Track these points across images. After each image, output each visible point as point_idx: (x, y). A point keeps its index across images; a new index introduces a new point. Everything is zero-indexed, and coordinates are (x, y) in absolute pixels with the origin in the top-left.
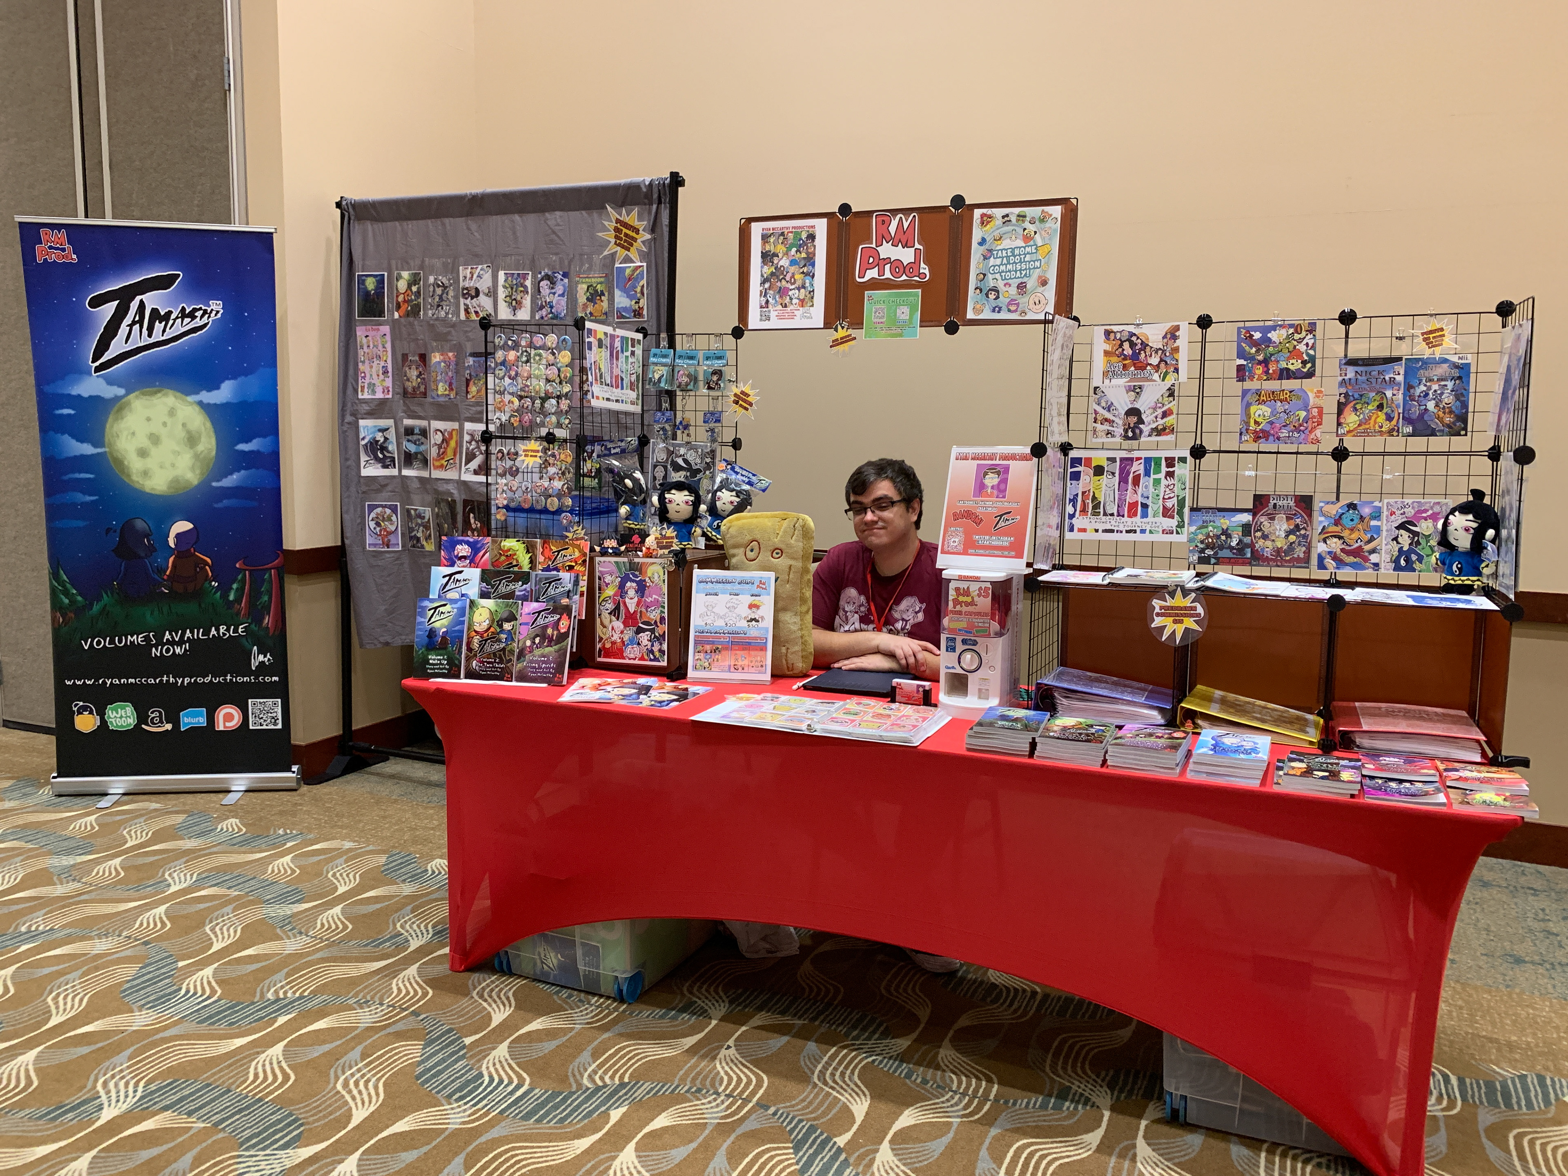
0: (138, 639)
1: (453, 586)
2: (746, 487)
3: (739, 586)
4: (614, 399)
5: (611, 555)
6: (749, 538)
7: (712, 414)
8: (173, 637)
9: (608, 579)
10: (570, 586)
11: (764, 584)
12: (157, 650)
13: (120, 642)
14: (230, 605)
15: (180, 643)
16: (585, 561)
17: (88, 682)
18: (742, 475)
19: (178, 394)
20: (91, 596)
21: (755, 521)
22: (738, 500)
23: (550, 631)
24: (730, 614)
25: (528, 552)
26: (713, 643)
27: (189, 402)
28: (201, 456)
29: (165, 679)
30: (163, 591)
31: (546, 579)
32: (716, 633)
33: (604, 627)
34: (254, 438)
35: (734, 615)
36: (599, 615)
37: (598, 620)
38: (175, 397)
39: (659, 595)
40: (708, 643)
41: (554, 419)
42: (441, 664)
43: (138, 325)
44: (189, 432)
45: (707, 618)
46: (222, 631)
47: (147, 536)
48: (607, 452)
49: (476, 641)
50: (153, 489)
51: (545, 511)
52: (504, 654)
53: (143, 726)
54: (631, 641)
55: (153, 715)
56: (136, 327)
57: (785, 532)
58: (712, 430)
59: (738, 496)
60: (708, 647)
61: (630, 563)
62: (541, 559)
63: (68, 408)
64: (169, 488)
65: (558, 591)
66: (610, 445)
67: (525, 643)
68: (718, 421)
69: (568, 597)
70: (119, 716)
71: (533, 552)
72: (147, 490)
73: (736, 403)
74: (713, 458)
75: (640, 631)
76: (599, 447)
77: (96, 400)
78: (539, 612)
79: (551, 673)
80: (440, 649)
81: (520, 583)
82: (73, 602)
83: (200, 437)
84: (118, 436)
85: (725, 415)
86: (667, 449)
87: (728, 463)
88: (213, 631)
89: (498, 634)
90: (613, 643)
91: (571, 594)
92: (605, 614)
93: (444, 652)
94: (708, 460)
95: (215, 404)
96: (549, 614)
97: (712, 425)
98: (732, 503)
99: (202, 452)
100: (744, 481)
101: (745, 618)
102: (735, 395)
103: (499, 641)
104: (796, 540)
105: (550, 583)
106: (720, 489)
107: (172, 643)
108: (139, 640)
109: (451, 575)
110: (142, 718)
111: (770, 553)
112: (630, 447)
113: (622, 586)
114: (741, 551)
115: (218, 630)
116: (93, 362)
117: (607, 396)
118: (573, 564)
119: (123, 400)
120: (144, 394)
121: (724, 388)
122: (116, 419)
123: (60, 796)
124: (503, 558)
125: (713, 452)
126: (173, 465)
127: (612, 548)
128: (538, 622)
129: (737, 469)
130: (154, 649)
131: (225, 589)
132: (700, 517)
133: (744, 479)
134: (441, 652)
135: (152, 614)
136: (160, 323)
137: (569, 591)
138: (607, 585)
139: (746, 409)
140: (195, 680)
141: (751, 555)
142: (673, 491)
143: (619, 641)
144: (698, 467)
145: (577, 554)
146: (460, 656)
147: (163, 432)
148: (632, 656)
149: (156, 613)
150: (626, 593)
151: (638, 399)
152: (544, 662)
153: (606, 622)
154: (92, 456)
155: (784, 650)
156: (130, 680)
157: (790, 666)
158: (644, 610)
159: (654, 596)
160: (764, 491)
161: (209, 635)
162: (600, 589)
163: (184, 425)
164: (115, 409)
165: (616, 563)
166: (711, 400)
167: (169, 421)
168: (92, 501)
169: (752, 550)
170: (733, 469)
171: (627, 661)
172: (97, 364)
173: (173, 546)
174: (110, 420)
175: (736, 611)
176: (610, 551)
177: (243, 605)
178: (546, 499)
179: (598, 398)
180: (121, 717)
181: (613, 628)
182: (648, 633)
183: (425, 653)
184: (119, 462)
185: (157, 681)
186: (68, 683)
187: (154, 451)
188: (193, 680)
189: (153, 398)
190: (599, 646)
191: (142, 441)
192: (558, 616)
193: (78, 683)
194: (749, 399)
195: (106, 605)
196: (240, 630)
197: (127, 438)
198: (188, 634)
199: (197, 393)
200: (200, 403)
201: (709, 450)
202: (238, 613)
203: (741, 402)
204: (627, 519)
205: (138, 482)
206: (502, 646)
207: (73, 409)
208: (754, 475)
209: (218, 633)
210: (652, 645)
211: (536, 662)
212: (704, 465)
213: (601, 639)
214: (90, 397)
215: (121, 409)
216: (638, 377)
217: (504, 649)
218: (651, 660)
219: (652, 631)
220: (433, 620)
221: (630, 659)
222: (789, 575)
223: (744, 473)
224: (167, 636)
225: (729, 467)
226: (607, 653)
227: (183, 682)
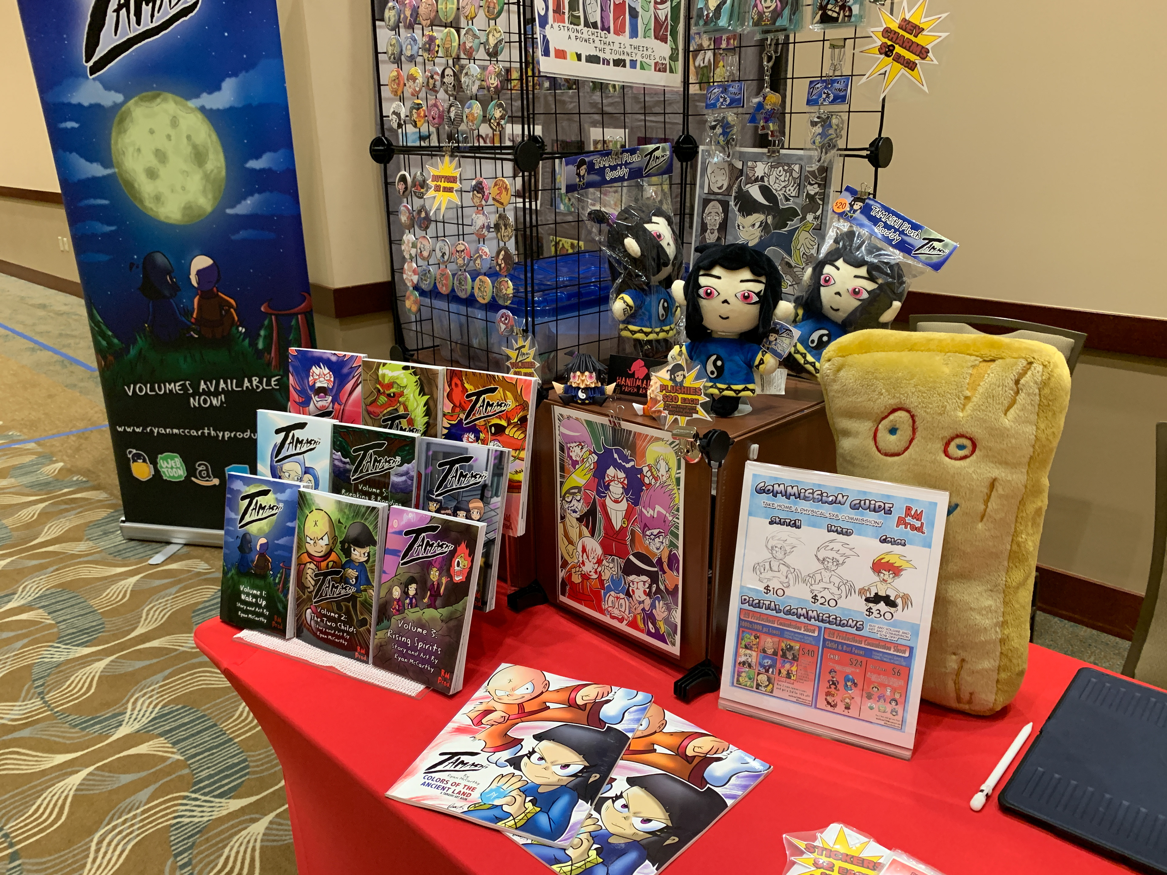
0: (175, 387)
1: (292, 451)
2: (896, 256)
3: (853, 514)
4: (611, 57)
5: (582, 405)
6: (887, 401)
7: (828, 82)
8: (208, 387)
9: (576, 453)
10: (486, 476)
11: (918, 516)
12: (195, 400)
13: (160, 389)
14: (259, 354)
15: (216, 394)
16: (523, 420)
17: (137, 430)
18: (887, 227)
19: (178, 99)
20: (128, 341)
21: (906, 357)
22: (870, 286)
23: (434, 575)
24: (826, 575)
25: (422, 392)
26: (781, 634)
27: (191, 108)
28: (212, 176)
29: (206, 431)
30: (192, 336)
31: (446, 455)
32: (789, 612)
33: (571, 542)
34: (264, 152)
35: (837, 581)
36: (563, 518)
37: (560, 527)
38: (176, 103)
39: (669, 509)
40: (771, 632)
41: (477, 108)
42: (257, 605)
43: (124, 10)
44: (195, 147)
45: (769, 574)
46: (255, 383)
47: (169, 273)
48: (595, 178)
49: (309, 571)
50: (167, 217)
51: (471, 301)
52: (354, 606)
53: (193, 479)
54: (616, 583)
55: (200, 469)
56: (124, 11)
57: (990, 396)
58: (825, 122)
59: (871, 278)
60: (769, 643)
61: (614, 430)
62: (445, 406)
63: (71, 120)
64: (183, 215)
65: (465, 482)
66: (600, 162)
67: (390, 591)
68: (840, 98)
69: (482, 498)
70: (169, 466)
71: (431, 394)
72: (162, 218)
73: (887, 51)
74: (824, 184)
75: (629, 569)
76: (572, 168)
77: (97, 107)
78: (418, 532)
79: (432, 665)
80: (256, 576)
81: (398, 459)
82: (110, 344)
83: (207, 150)
84: (124, 153)
85: (859, 83)
86: (731, 165)
87: (857, 196)
88: (246, 383)
89: (343, 567)
90: (585, 577)
91: (488, 494)
92: (572, 519)
93: (261, 583)
94: (813, 190)
95: (218, 110)
96: (435, 538)
97: (826, 108)
98: (855, 292)
99: (212, 171)
100: (889, 241)
101: (862, 592)
102: (887, 32)
103: (345, 580)
104: (1017, 420)
105: (452, 464)
106: (831, 259)
107: (208, 393)
108: (177, 388)
109: (288, 429)
110: (191, 471)
111: (940, 446)
112: (653, 164)
113: (599, 471)
114: (865, 427)
115: (250, 381)
116: (87, 61)
117: (587, 50)
118: (504, 423)
119: (123, 109)
120: (142, 100)
121: (861, 17)
122: (119, 133)
123: (131, 540)
124: (383, 399)
125: (825, 171)
126: (183, 188)
127: (586, 390)
128: (414, 554)
129: (877, 211)
130: (192, 400)
131: (252, 335)
132: (776, 332)
133: (891, 235)
134: (258, 582)
135: (185, 360)
136: (147, 5)
137: (484, 486)
138: (575, 463)
139: (911, 66)
140: (235, 435)
141: (890, 441)
142: (717, 271)
143: (595, 576)
144: (790, 204)
145: (511, 403)
146: (286, 595)
147: (168, 147)
148: (616, 612)
149: (189, 359)
150: (607, 488)
151: (673, 58)
152: (422, 638)
153: (574, 533)
154: (104, 177)
155: (952, 663)
156: (175, 431)
157: (965, 696)
158: (638, 530)
159: (658, 508)
160: (937, 266)
161: (242, 387)
162: (562, 469)
163: (189, 137)
164: (117, 119)
165: (589, 423)
166: (828, 51)
167: (172, 133)
168: (112, 231)
169: (893, 431)
170: (866, 211)
171: (606, 619)
172: (91, 63)
173: (196, 285)
174: (114, 134)
175: (841, 570)
176: (582, 395)
177: (273, 355)
178: (473, 280)
179: (561, 54)
180: (172, 468)
181: (584, 550)
182: (644, 578)
183: (236, 577)
184: (130, 185)
185: (200, 433)
186: (120, 429)
187: (163, 172)
188: (232, 435)
189: (154, 104)
190: (562, 574)
191: (149, 159)
192: (451, 547)
193: (128, 430)
194: (920, 40)
195: (141, 349)
196: (273, 383)
197: (133, 156)
198: (222, 385)
199: (197, 96)
200: (202, 109)
201: (815, 167)
202: (269, 364)
203: (898, 49)
204: (627, 322)
205: (151, 209)
206: (352, 590)
207: (77, 122)
208: (915, 227)
209: (252, 385)
210: (653, 606)
211: (409, 634)
212: (802, 200)
213: (565, 564)
214: (91, 106)
215: (122, 121)
216: (675, 10)
217: (353, 598)
218: (649, 633)
219: (654, 578)
220: (247, 519)
221: (613, 617)
222: (986, 502)
223: (892, 221)
224: (203, 386)
225: (858, 206)
226: (577, 594)
227: (223, 436)
